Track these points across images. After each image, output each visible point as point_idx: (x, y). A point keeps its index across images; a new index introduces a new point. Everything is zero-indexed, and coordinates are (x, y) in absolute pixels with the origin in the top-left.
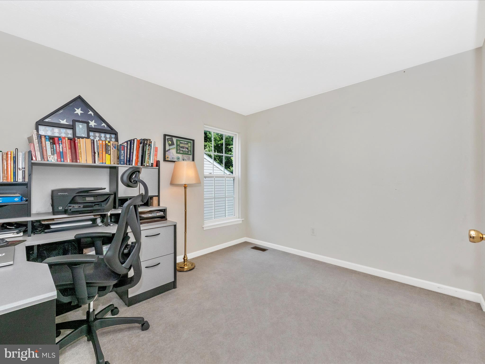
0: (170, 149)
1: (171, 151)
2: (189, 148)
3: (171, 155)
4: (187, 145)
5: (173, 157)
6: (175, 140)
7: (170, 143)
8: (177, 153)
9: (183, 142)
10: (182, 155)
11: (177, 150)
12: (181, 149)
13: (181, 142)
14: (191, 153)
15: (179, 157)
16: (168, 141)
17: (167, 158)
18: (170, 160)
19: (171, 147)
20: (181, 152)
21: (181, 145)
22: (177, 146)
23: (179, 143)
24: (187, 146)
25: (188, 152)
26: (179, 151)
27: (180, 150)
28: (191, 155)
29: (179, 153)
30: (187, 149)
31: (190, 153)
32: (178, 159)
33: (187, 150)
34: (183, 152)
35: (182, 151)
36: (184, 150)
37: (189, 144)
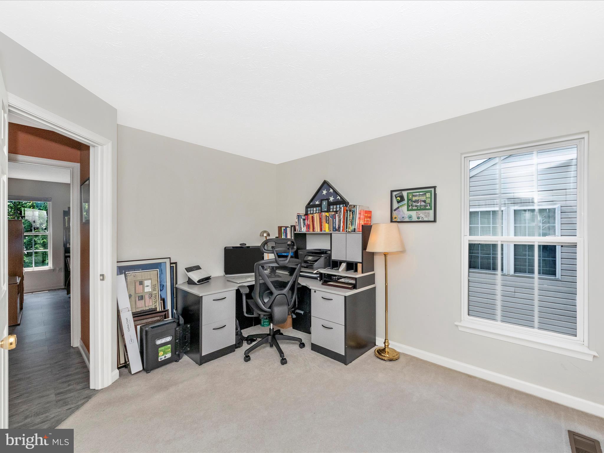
0: (398, 208)
1: (400, 208)
2: (428, 201)
3: (401, 213)
4: (424, 196)
5: (403, 216)
6: (405, 194)
7: (399, 200)
8: (408, 210)
9: (418, 194)
10: (416, 211)
11: (408, 206)
12: (414, 204)
13: (413, 195)
14: (431, 207)
15: (411, 216)
16: (396, 198)
17: (395, 218)
18: (399, 220)
19: (401, 204)
20: (415, 208)
21: (414, 199)
22: (408, 200)
23: (411, 197)
24: (423, 198)
25: (425, 206)
26: (411, 207)
27: (412, 205)
28: (431, 209)
29: (412, 210)
30: (425, 201)
31: (428, 207)
32: (410, 218)
33: (423, 204)
34: (418, 208)
35: (416, 206)
36: (419, 204)
37: (428, 195)
